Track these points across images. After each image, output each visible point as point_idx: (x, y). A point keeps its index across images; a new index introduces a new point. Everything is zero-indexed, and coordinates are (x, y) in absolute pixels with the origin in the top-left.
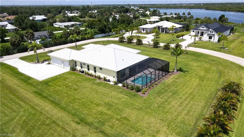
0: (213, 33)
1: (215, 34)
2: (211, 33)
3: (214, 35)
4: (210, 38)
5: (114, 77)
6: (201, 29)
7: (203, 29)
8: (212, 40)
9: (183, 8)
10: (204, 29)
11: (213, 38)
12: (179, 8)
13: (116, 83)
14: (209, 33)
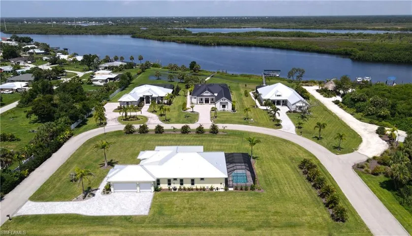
0: (226, 101)
1: (229, 102)
2: (224, 101)
3: (227, 103)
4: (224, 106)
5: (221, 184)
6: (205, 94)
7: (207, 94)
8: (226, 109)
9: (91, 34)
10: (209, 94)
11: (226, 106)
12: (83, 34)
13: (226, 189)
14: (222, 101)
